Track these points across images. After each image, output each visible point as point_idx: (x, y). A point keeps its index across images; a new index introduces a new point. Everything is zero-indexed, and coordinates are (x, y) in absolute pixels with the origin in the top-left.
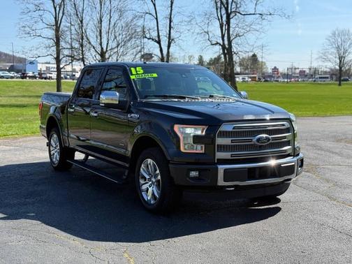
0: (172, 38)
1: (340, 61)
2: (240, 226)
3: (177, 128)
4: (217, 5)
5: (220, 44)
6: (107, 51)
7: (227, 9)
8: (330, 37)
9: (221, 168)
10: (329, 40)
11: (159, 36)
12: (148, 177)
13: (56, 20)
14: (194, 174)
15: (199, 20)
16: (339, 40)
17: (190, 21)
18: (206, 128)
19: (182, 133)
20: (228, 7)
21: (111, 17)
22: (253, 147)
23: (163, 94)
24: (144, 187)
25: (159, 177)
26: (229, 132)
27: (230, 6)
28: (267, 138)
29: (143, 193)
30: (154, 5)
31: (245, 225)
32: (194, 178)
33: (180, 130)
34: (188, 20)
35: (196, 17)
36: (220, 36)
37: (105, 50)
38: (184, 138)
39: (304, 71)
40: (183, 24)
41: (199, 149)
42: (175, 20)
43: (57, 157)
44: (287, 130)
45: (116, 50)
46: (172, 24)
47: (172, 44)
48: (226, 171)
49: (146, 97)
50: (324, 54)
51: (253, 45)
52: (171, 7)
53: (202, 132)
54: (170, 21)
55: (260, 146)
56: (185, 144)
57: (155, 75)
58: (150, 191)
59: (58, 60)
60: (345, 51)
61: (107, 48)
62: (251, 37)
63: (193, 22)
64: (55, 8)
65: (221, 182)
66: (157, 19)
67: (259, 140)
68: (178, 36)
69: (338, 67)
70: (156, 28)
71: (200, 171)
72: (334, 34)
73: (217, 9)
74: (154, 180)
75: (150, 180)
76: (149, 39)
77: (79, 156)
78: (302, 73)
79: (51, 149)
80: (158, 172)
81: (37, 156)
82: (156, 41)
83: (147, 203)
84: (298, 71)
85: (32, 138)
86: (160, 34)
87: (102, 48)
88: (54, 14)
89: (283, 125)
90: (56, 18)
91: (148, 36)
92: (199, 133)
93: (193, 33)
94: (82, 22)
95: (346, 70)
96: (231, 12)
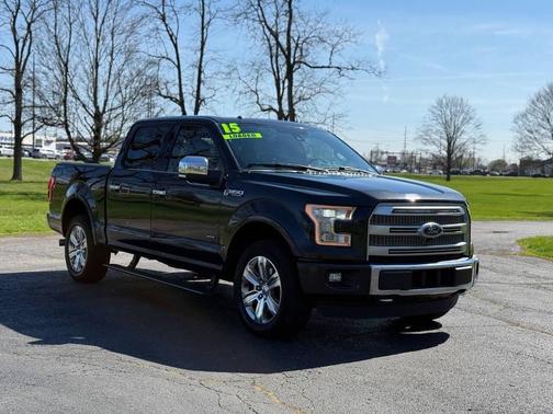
0: (201, 97)
1: (449, 144)
2: (403, 354)
3: (309, 209)
4: (271, 50)
5: (275, 110)
6: (104, 112)
7: (288, 57)
8: (435, 107)
9: (376, 268)
10: (433, 113)
11: (181, 94)
12: (256, 284)
13: (17, 61)
14: (335, 277)
15: (243, 72)
16: (448, 112)
17: (230, 73)
18: (353, 210)
19: (317, 217)
20: (289, 53)
21: (112, 59)
22: (418, 240)
23: (273, 163)
24: (249, 300)
25: (278, 283)
26: (386, 216)
27: (292, 52)
28: (436, 228)
29: (247, 309)
30: (176, 46)
31: (410, 353)
32: (335, 283)
33: (313, 213)
34: (227, 70)
35: (239, 67)
36: (276, 97)
37: (101, 110)
38: (320, 224)
39: (395, 158)
40: (219, 77)
41: (343, 240)
42: (207, 71)
43: (81, 261)
44: (461, 219)
45: (120, 111)
46: (202, 76)
47: (201, 108)
48: (382, 272)
49: (250, 166)
50: (426, 132)
51: (325, 114)
52: (202, 49)
53: (348, 216)
54: (200, 72)
55: (428, 239)
56: (322, 234)
57: (258, 135)
58: (260, 305)
59: (18, 125)
60: (457, 130)
61: (104, 108)
62: (322, 102)
63: (233, 75)
64: (17, 43)
65: (375, 290)
66: (179, 67)
67: (426, 230)
68: (210, 95)
69: (445, 153)
70: (177, 81)
71: (344, 273)
72: (440, 103)
73: (271, 57)
74: (266, 288)
75: (259, 288)
76: (165, 97)
77: (122, 259)
78: (392, 160)
79: (70, 249)
80: (276, 274)
81: (33, 262)
82: (176, 101)
83: (255, 322)
84: (385, 156)
85: (8, 239)
86: (184, 91)
87: (97, 108)
88: (14, 52)
89: (458, 210)
90: (17, 58)
91: (164, 92)
92: (342, 217)
93: (234, 91)
94: (66, 65)
95: (457, 158)
96: (295, 63)
